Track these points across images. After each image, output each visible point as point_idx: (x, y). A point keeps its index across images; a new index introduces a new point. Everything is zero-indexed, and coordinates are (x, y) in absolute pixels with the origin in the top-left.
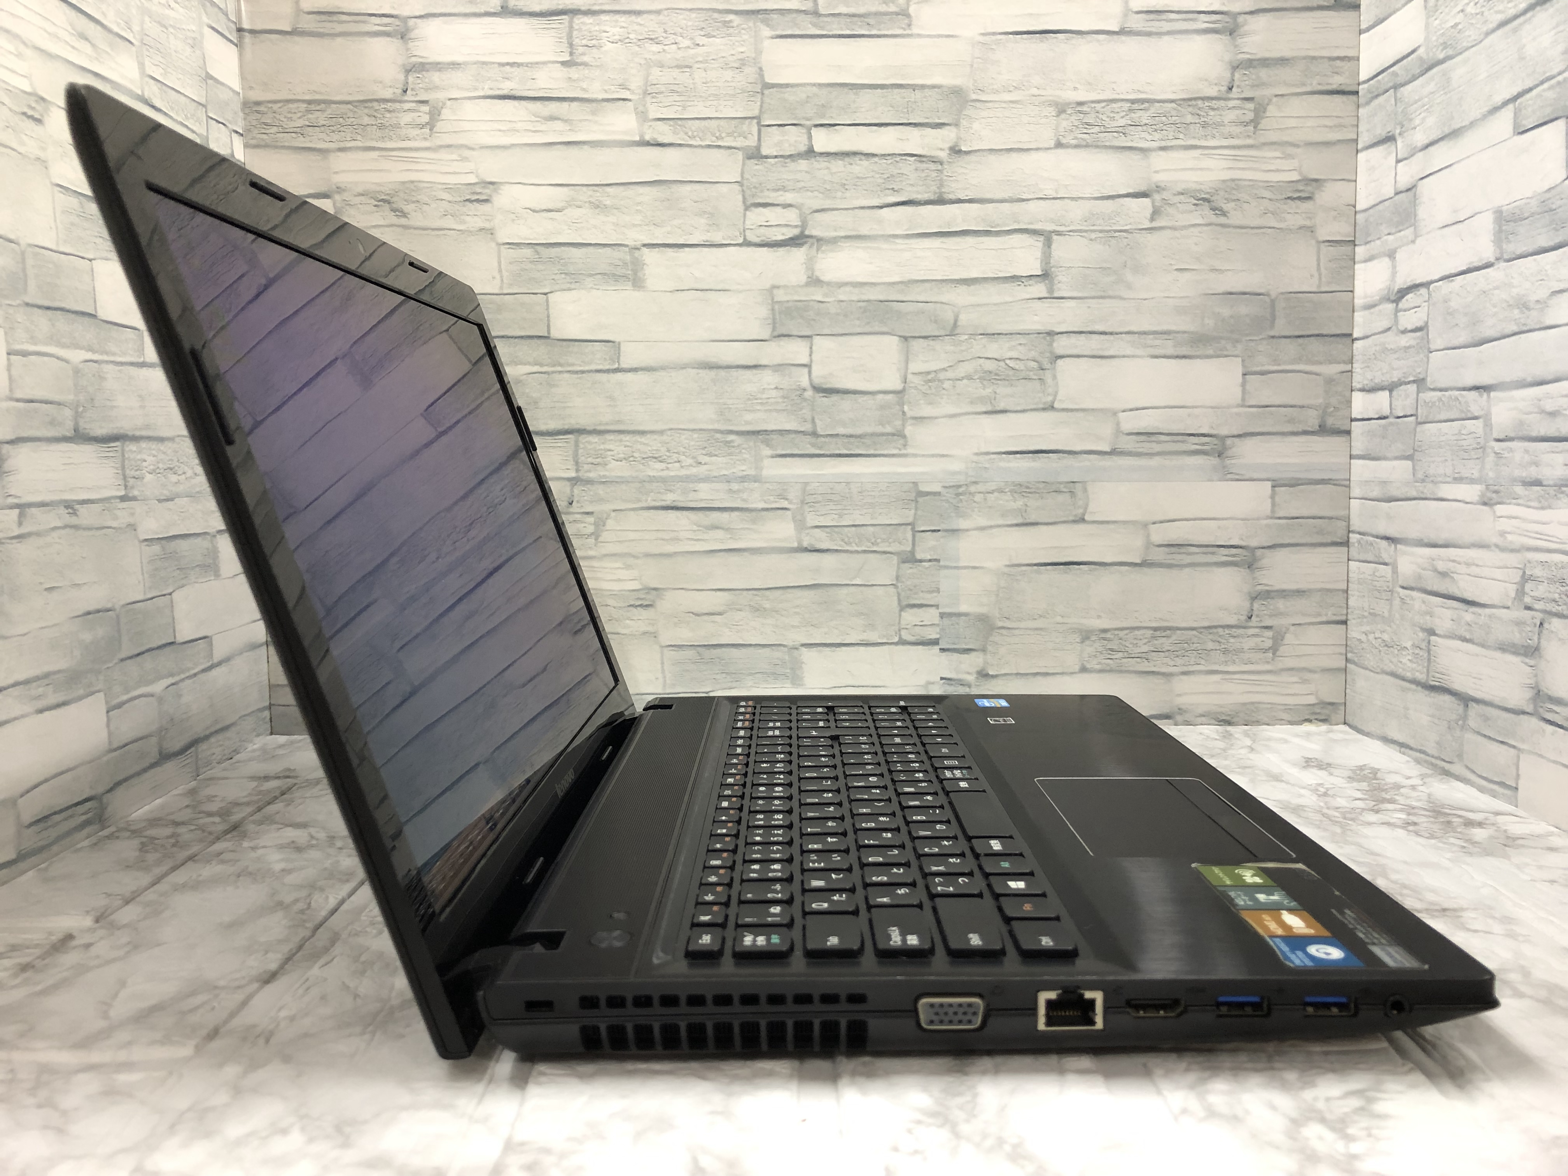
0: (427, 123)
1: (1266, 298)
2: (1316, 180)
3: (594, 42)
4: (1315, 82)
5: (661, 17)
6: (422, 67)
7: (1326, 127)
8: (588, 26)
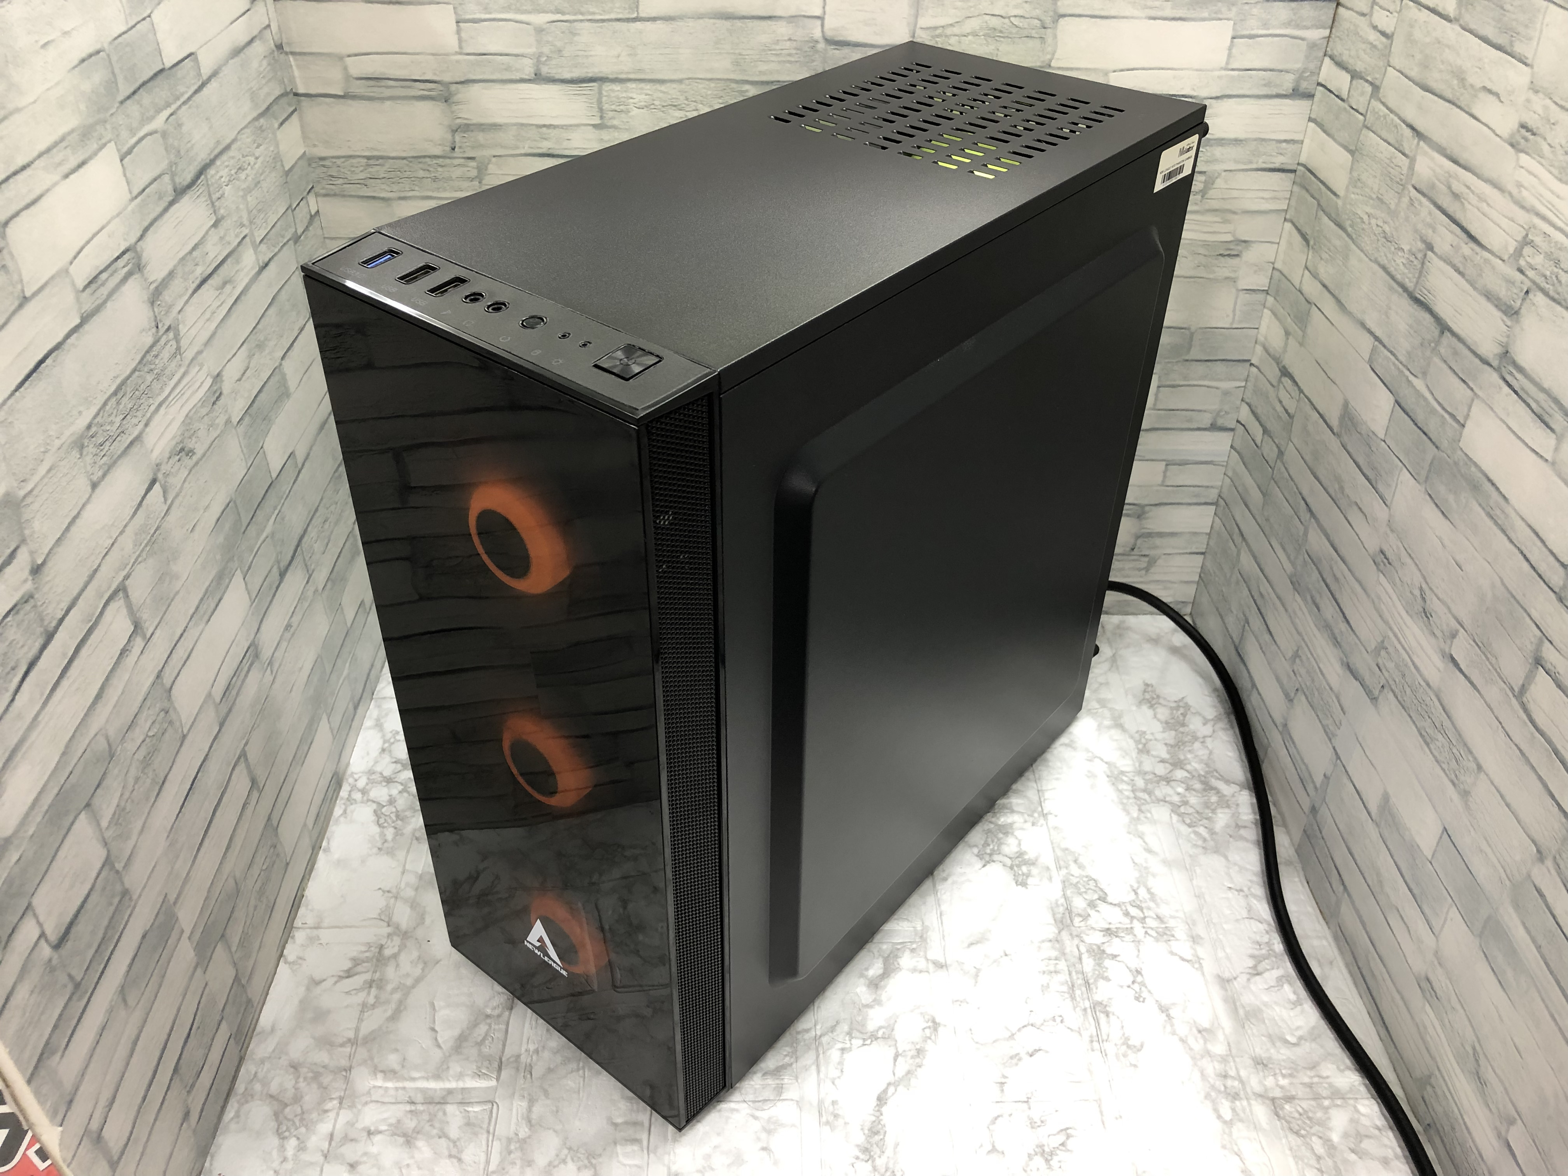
0: (476, 177)
1: (1187, 332)
2: (1245, 242)
3: (622, 107)
4: (1261, 161)
5: (683, 86)
6: (467, 128)
7: (1263, 198)
8: (617, 93)
